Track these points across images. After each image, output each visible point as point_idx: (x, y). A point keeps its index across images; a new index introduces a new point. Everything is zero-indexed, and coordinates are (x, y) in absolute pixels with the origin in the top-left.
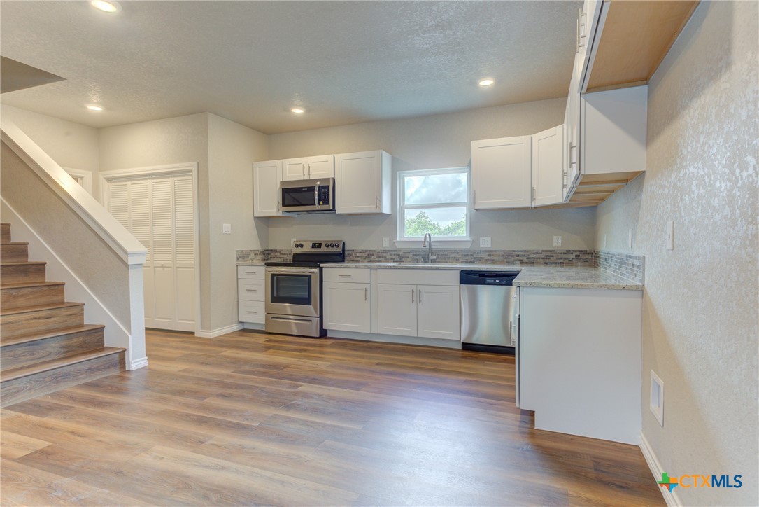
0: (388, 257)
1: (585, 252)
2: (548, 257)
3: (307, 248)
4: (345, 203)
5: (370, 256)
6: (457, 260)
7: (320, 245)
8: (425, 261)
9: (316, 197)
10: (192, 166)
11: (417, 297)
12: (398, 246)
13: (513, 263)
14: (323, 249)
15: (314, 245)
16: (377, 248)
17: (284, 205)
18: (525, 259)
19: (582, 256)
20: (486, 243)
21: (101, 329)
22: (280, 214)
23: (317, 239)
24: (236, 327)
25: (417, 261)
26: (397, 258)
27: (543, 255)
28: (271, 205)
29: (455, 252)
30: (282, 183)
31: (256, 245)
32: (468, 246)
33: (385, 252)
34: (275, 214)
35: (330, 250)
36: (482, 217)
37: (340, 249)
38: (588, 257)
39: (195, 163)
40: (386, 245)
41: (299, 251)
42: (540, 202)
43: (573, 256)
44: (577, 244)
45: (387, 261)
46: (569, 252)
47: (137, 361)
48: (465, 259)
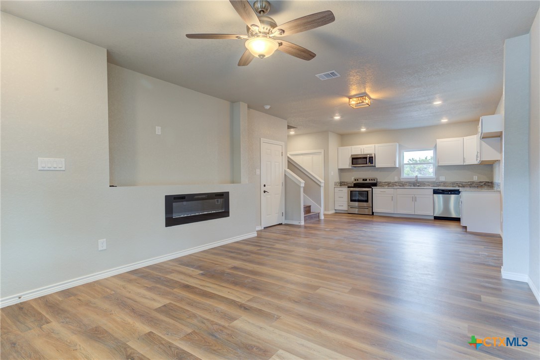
0: (397, 184)
1: (488, 182)
2: (471, 184)
3: (361, 181)
4: (379, 163)
5: (389, 184)
6: (429, 185)
7: (366, 180)
8: (414, 186)
9: (368, 161)
10: (322, 151)
11: (414, 199)
12: (402, 180)
13: (455, 187)
14: (368, 181)
15: (363, 180)
16: (392, 181)
17: (352, 164)
18: (461, 185)
19: (487, 184)
20: (442, 179)
21: (310, 206)
22: (350, 167)
23: (365, 177)
24: (334, 211)
25: (411, 186)
26: (401, 185)
27: (469, 183)
28: (347, 164)
29: (428, 182)
30: (352, 155)
31: (338, 180)
32: (434, 180)
33: (396, 182)
34: (348, 168)
35: (371, 181)
36: (440, 169)
37: (375, 181)
38: (490, 184)
39: (323, 150)
40: (396, 179)
41: (357, 182)
42: (467, 163)
43: (483, 184)
44: (484, 179)
45: (396, 186)
46: (481, 182)
47: (322, 217)
48: (432, 185)
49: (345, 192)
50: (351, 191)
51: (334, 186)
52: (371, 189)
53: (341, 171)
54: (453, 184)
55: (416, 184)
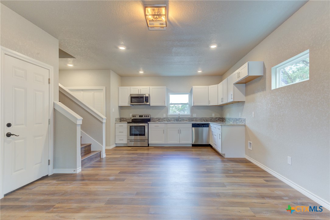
0: (165, 120)
1: (220, 118)
2: (211, 120)
3: (137, 117)
4: (153, 102)
5: (159, 120)
6: (187, 120)
7: (142, 116)
8: (177, 121)
9: (144, 100)
10: (104, 88)
11: (179, 132)
12: (169, 116)
13: (202, 121)
14: (143, 117)
15: (140, 116)
16: (162, 117)
17: (131, 102)
18: (205, 120)
19: (219, 119)
20: (195, 116)
21: (90, 145)
22: (129, 105)
23: (141, 114)
24: (115, 146)
25: (175, 121)
26: (168, 120)
28: (126, 102)
29: (186, 118)
30: (131, 95)
31: (118, 117)
32: (190, 117)
33: (164, 118)
34: (127, 105)
35: (146, 117)
36: (194, 108)
37: (149, 117)
38: (221, 119)
39: (105, 87)
40: (165, 116)
41: (134, 118)
42: (211, 104)
43: (217, 119)
44: (218, 116)
45: (165, 121)
46: (216, 118)
47: (104, 155)
48: (189, 120)
49: (125, 127)
50: (130, 126)
51: (115, 122)
52: (147, 124)
53: (121, 108)
54: (201, 119)
55: (178, 119)
